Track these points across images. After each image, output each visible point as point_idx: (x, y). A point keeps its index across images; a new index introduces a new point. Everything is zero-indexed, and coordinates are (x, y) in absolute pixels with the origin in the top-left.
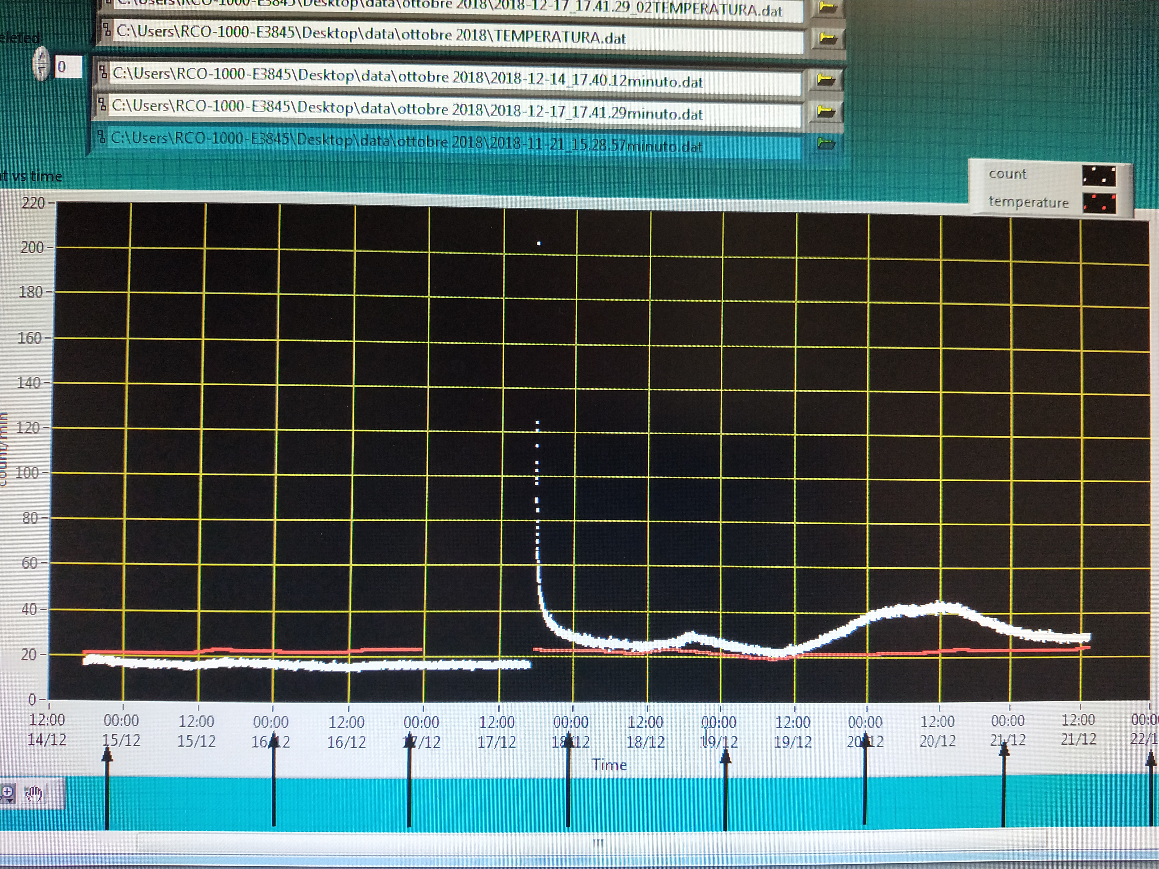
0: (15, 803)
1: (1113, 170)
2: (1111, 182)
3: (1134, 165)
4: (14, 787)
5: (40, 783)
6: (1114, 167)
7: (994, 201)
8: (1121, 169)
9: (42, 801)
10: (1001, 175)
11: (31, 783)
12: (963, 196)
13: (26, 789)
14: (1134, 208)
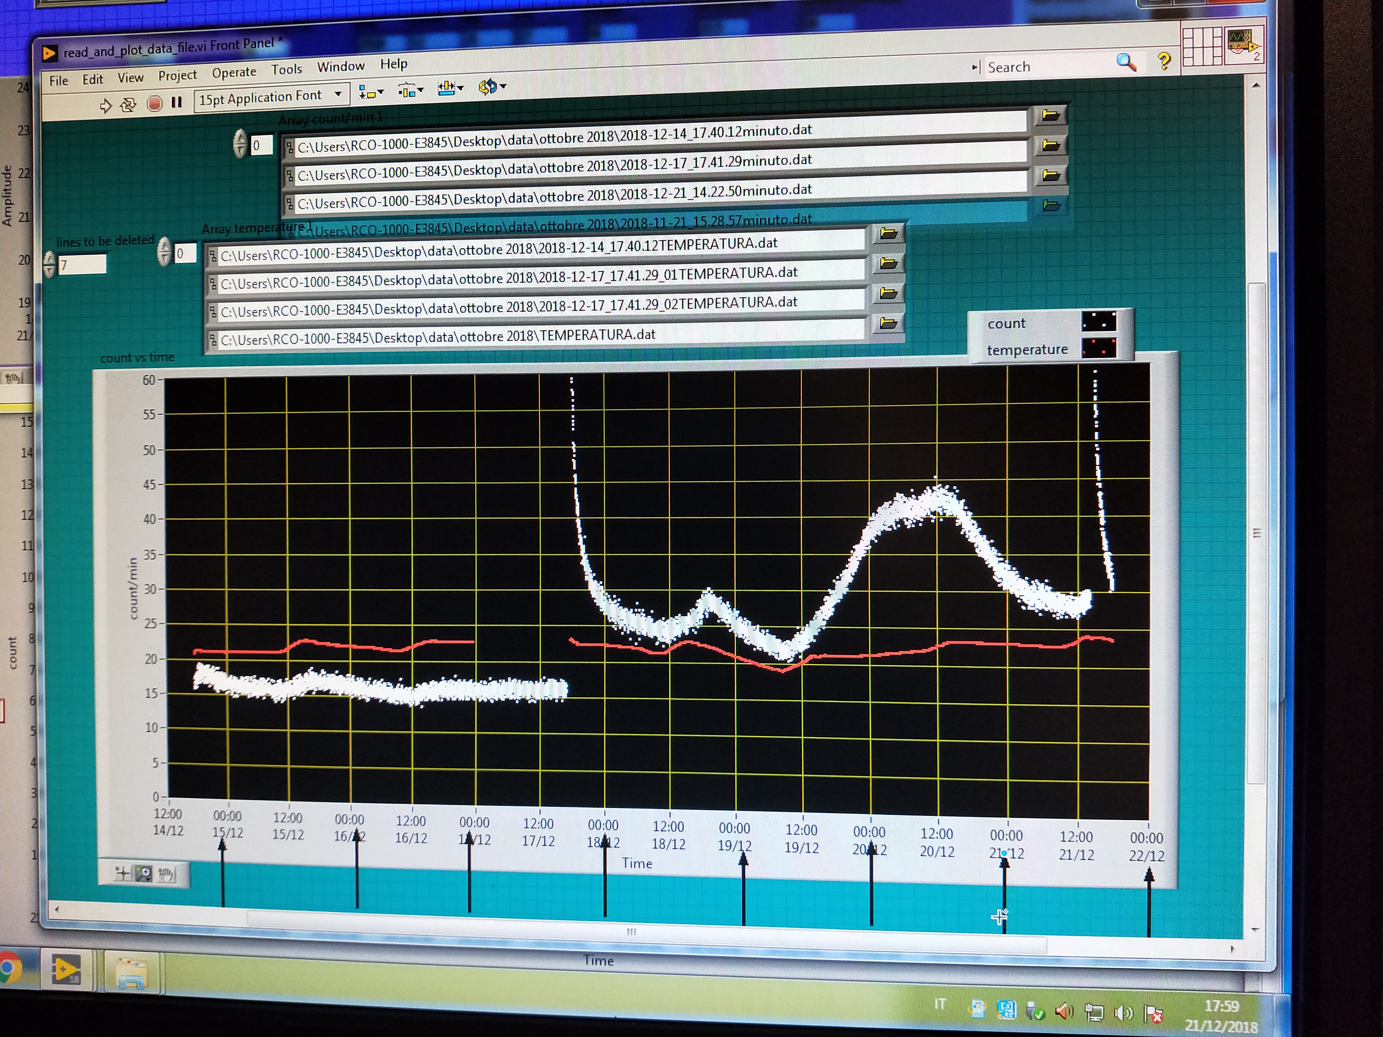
0: (151, 882)
1: (1114, 314)
2: (1112, 327)
3: (1135, 310)
4: (150, 868)
5: (171, 866)
6: (1115, 312)
7: (992, 351)
8: (1121, 314)
9: (173, 880)
10: (1000, 325)
11: (164, 865)
12: (961, 347)
13: (160, 870)
14: (1135, 350)
